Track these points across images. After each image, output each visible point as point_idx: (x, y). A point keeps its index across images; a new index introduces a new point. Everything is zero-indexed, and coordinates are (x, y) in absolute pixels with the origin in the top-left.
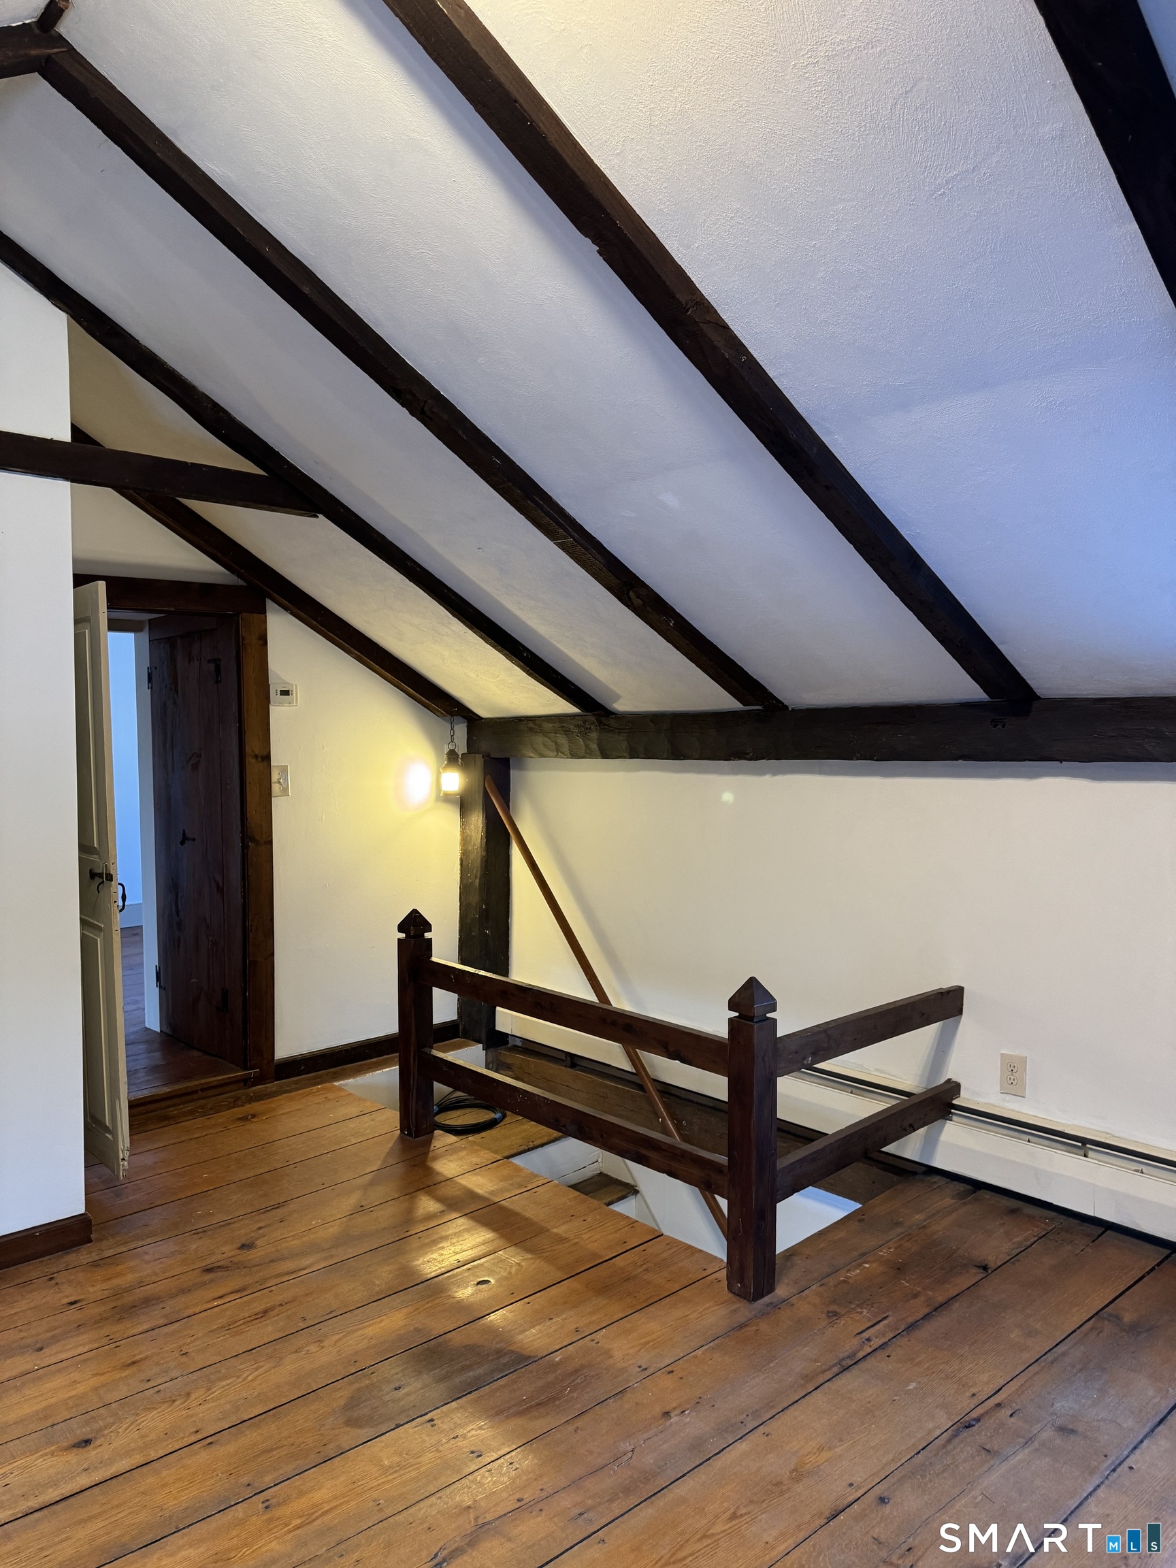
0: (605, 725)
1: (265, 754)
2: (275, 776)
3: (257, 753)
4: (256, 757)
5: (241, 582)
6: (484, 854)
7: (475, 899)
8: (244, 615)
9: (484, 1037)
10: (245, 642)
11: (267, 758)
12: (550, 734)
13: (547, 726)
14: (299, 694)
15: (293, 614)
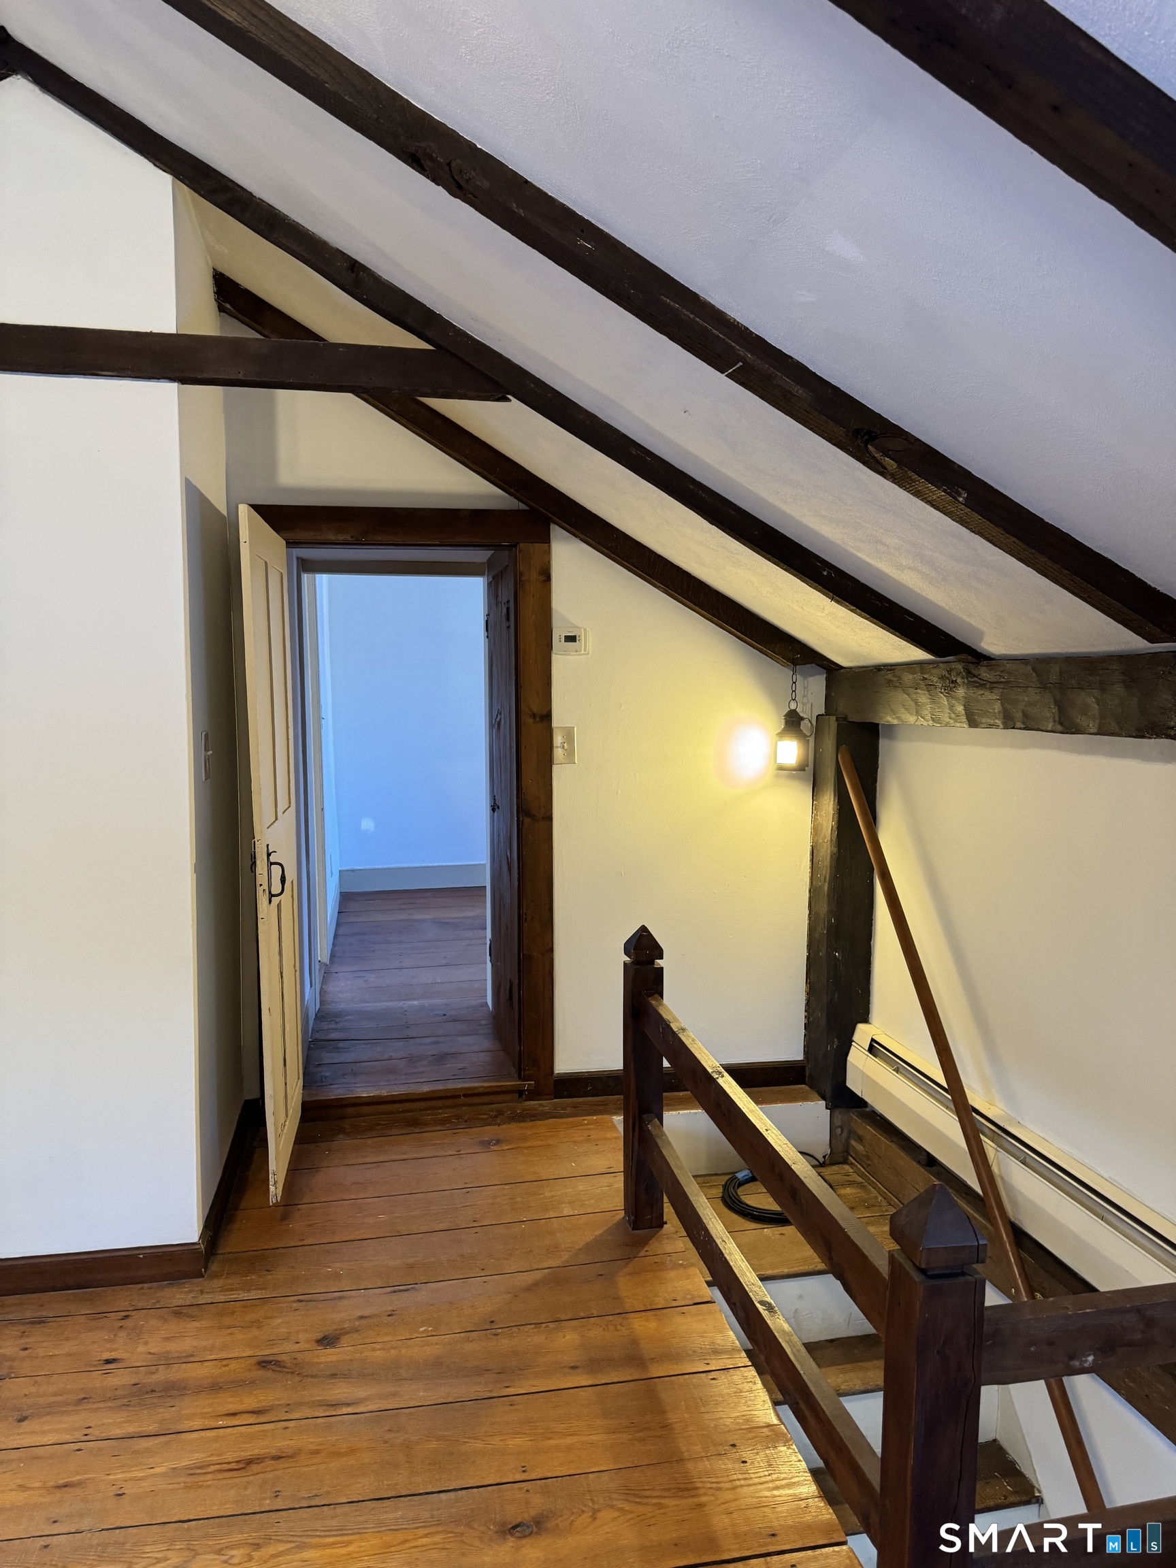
0: (975, 676)
1: (545, 712)
2: (558, 739)
3: (535, 711)
4: (534, 716)
5: (522, 506)
6: (835, 850)
7: (823, 908)
8: (522, 545)
9: (828, 1094)
10: (523, 578)
11: (547, 717)
12: (910, 689)
13: (908, 678)
14: (589, 640)
15: (582, 540)
